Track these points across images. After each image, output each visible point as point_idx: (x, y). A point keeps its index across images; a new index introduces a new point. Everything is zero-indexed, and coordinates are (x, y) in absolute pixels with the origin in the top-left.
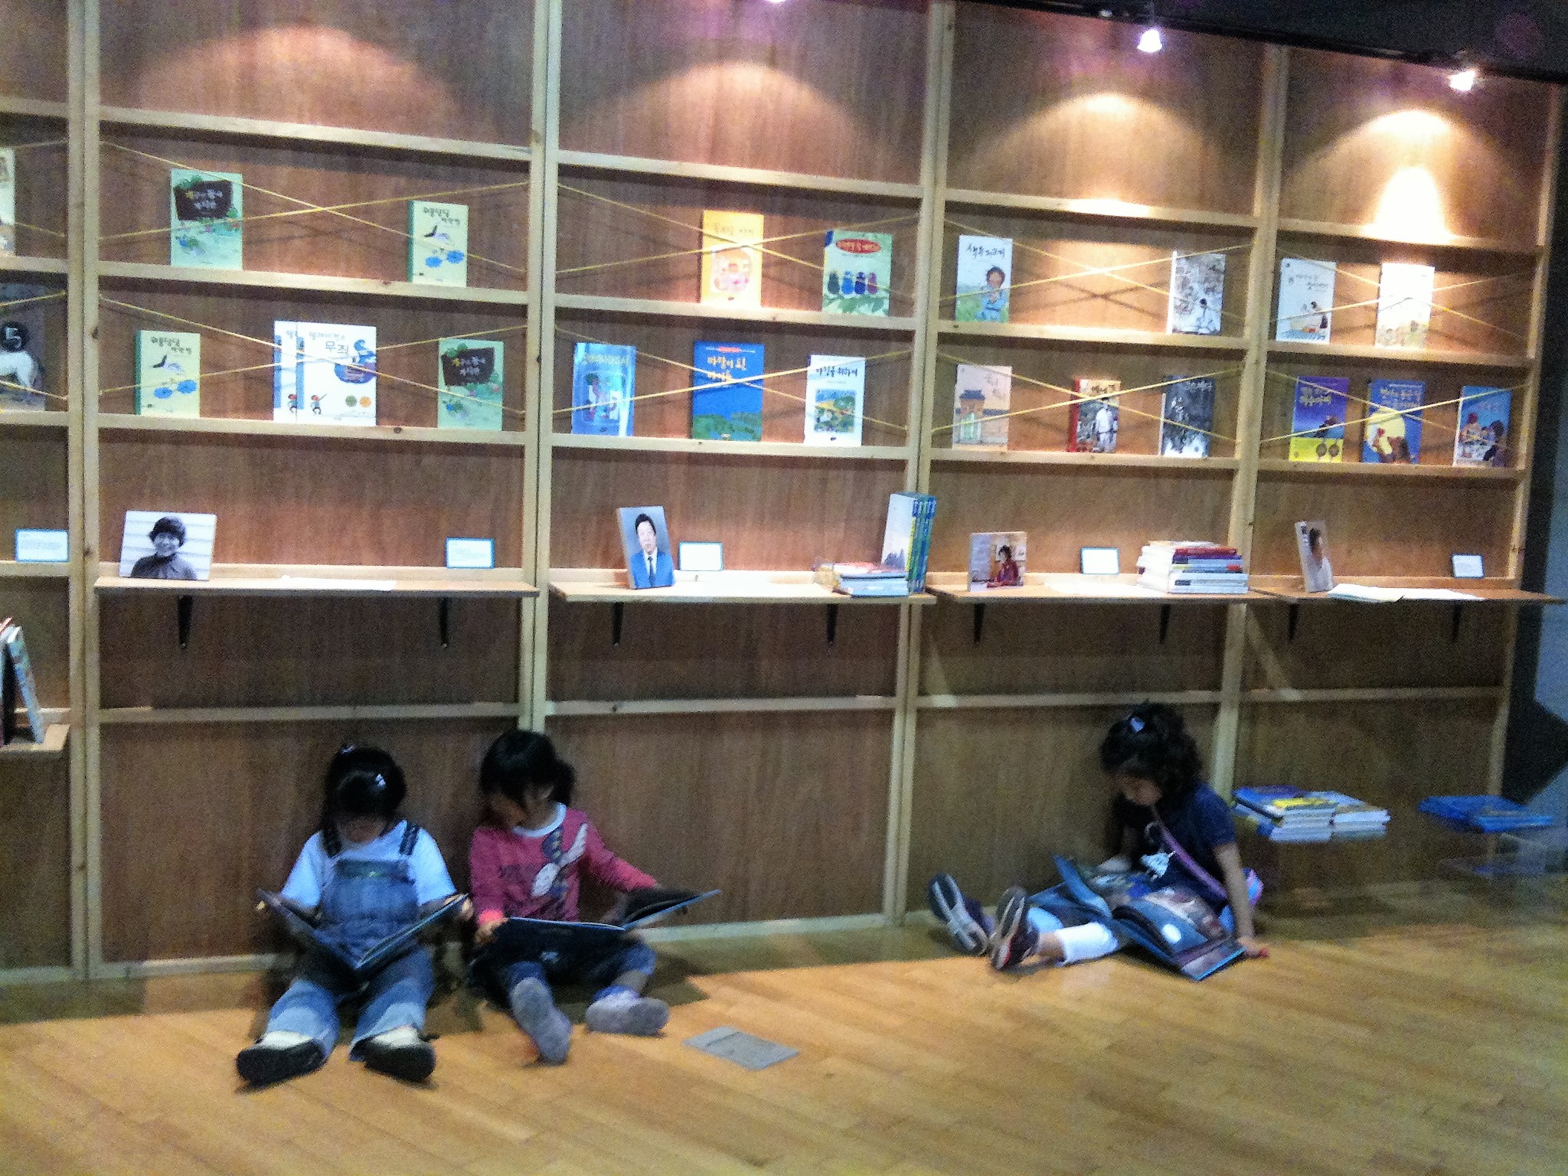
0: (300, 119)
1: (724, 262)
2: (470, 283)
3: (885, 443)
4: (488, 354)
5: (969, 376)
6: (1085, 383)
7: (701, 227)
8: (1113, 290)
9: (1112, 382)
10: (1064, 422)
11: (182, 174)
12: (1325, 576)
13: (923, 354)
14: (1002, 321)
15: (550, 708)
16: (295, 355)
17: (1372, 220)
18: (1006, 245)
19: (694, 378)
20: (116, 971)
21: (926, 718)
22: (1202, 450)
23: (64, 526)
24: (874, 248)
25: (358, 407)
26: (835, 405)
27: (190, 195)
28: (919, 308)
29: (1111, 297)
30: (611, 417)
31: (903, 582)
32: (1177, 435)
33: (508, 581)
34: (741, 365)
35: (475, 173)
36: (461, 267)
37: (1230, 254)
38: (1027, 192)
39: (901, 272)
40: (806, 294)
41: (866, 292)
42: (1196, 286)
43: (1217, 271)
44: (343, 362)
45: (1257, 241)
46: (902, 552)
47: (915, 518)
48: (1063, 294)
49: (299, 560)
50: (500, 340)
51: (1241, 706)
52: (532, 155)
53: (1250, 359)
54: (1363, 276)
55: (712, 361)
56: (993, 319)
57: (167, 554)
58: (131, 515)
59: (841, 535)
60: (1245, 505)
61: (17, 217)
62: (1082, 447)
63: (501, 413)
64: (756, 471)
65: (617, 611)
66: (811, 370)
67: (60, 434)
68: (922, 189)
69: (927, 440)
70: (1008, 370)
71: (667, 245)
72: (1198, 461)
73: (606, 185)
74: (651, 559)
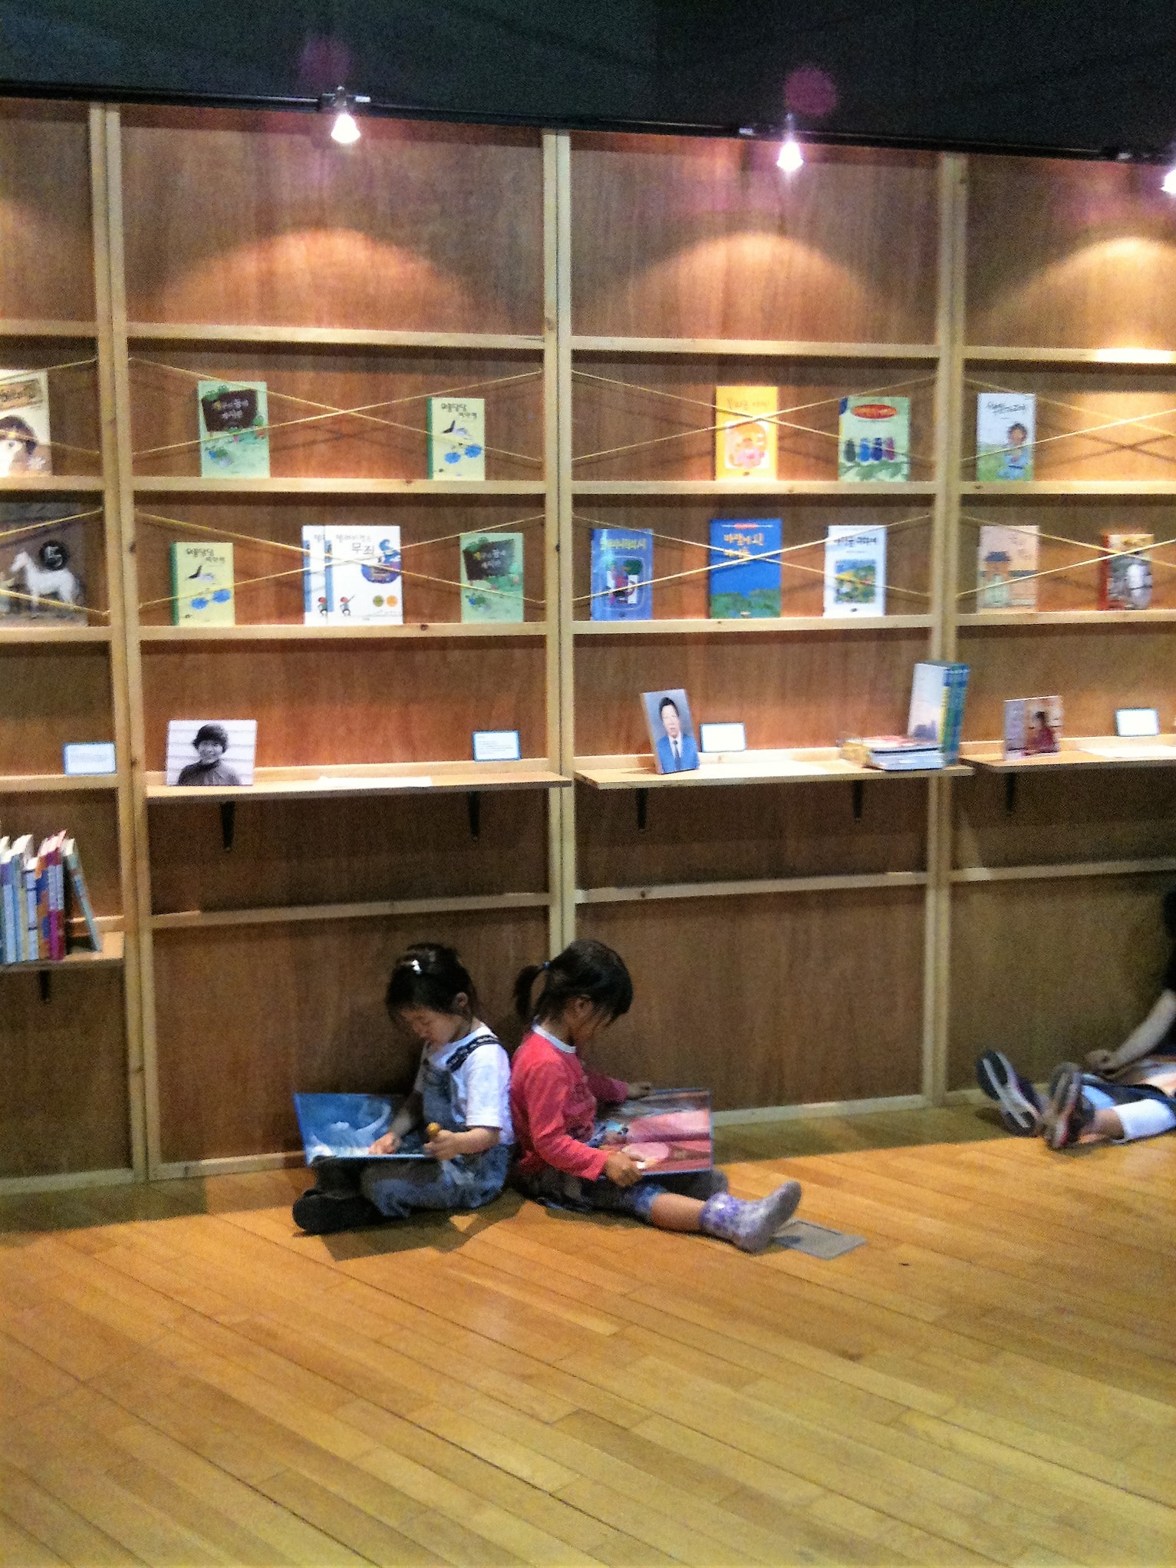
0: (319, 322)
1: (739, 437)
2: (488, 476)
3: (908, 611)
4: (507, 546)
5: (995, 537)
6: (1116, 539)
7: (714, 403)
8: (1142, 438)
9: (1143, 536)
10: (1094, 580)
11: (209, 385)
13: (945, 518)
14: (1025, 479)
15: (580, 896)
16: (323, 557)
18: (1027, 400)
19: (711, 557)
20: (175, 1169)
21: (959, 891)
23: (108, 737)
24: (893, 412)
25: (385, 607)
26: (854, 575)
27: (217, 406)
28: (940, 472)
29: (1140, 448)
30: (629, 602)
31: (938, 753)
33: (534, 772)
34: (759, 540)
35: (490, 364)
36: (479, 461)
38: (1046, 344)
39: (920, 434)
40: (821, 464)
41: (883, 458)
44: (369, 563)
46: (933, 723)
47: (946, 688)
48: (1088, 447)
49: (334, 761)
50: (518, 531)
52: (546, 343)
55: (729, 538)
56: (1016, 478)
57: (211, 761)
58: (174, 725)
59: (864, 707)
61: (52, 438)
62: (1114, 605)
63: (521, 603)
64: (776, 648)
65: (641, 796)
66: (829, 541)
67: (102, 649)
68: (938, 348)
69: (952, 606)
70: (1034, 529)
71: (680, 423)
73: (619, 367)
74: (676, 743)
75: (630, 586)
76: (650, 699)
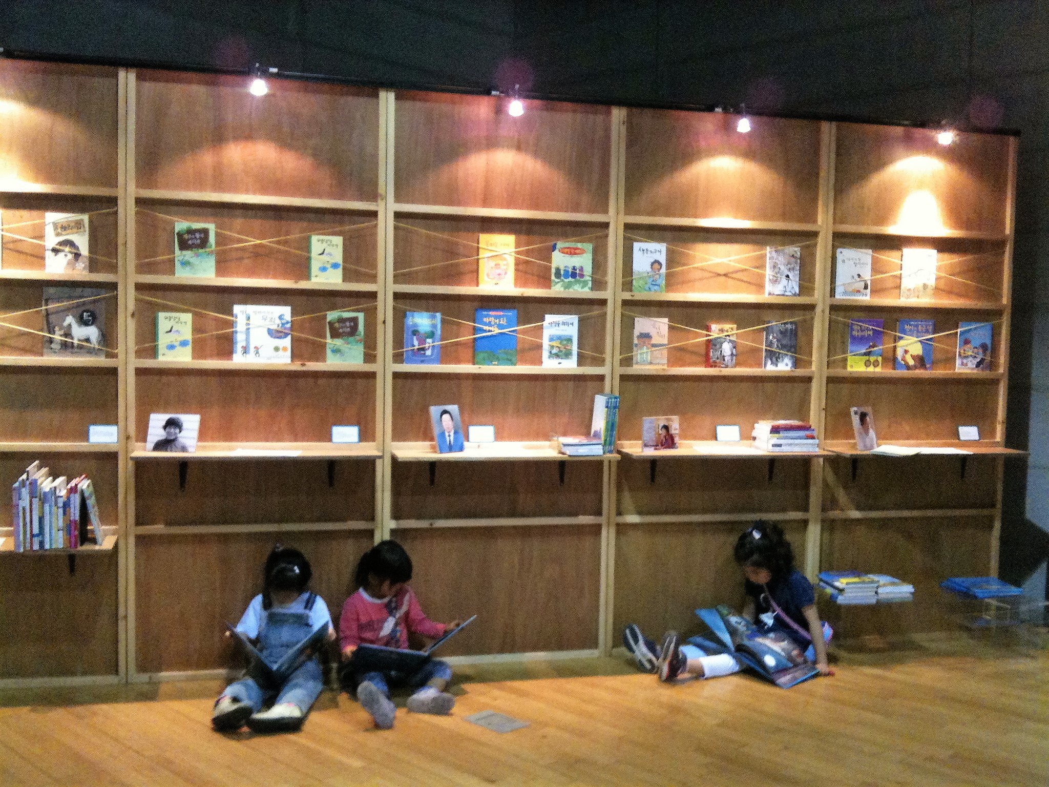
0: (247, 191)
1: (492, 263)
2: (344, 280)
3: (592, 365)
4: (355, 320)
5: (642, 324)
6: (714, 327)
7: (478, 244)
8: (731, 271)
9: (731, 326)
10: (703, 351)
11: (181, 225)
12: (872, 440)
13: (613, 312)
14: (661, 292)
15: (393, 524)
16: (245, 323)
17: (895, 223)
18: (662, 247)
19: (475, 330)
20: (144, 677)
21: (622, 529)
22: (790, 365)
23: (116, 423)
24: (583, 252)
25: (281, 352)
26: (561, 343)
27: (186, 236)
28: (610, 285)
29: (729, 275)
30: (427, 354)
31: (601, 447)
32: (774, 357)
33: (368, 450)
34: (503, 322)
35: (346, 218)
36: (339, 272)
37: (802, 248)
38: (674, 215)
39: (599, 265)
40: (541, 280)
41: (578, 278)
42: (782, 268)
43: (795, 258)
44: (272, 327)
45: (820, 239)
46: (601, 429)
47: (606, 409)
48: (698, 275)
49: (247, 440)
50: (362, 312)
51: (823, 521)
52: (379, 207)
53: (818, 309)
54: (890, 257)
55: (485, 320)
56: (656, 291)
57: (172, 438)
58: (153, 417)
59: (566, 420)
60: (820, 399)
61: (90, 252)
62: (714, 365)
63: (362, 353)
64: (514, 383)
65: (432, 466)
66: (545, 323)
67: (113, 372)
68: (610, 217)
69: (617, 363)
70: (666, 320)
71: (458, 254)
72: (788, 371)
73: (422, 222)
74: (449, 436)
75: (427, 345)
76: (434, 410)
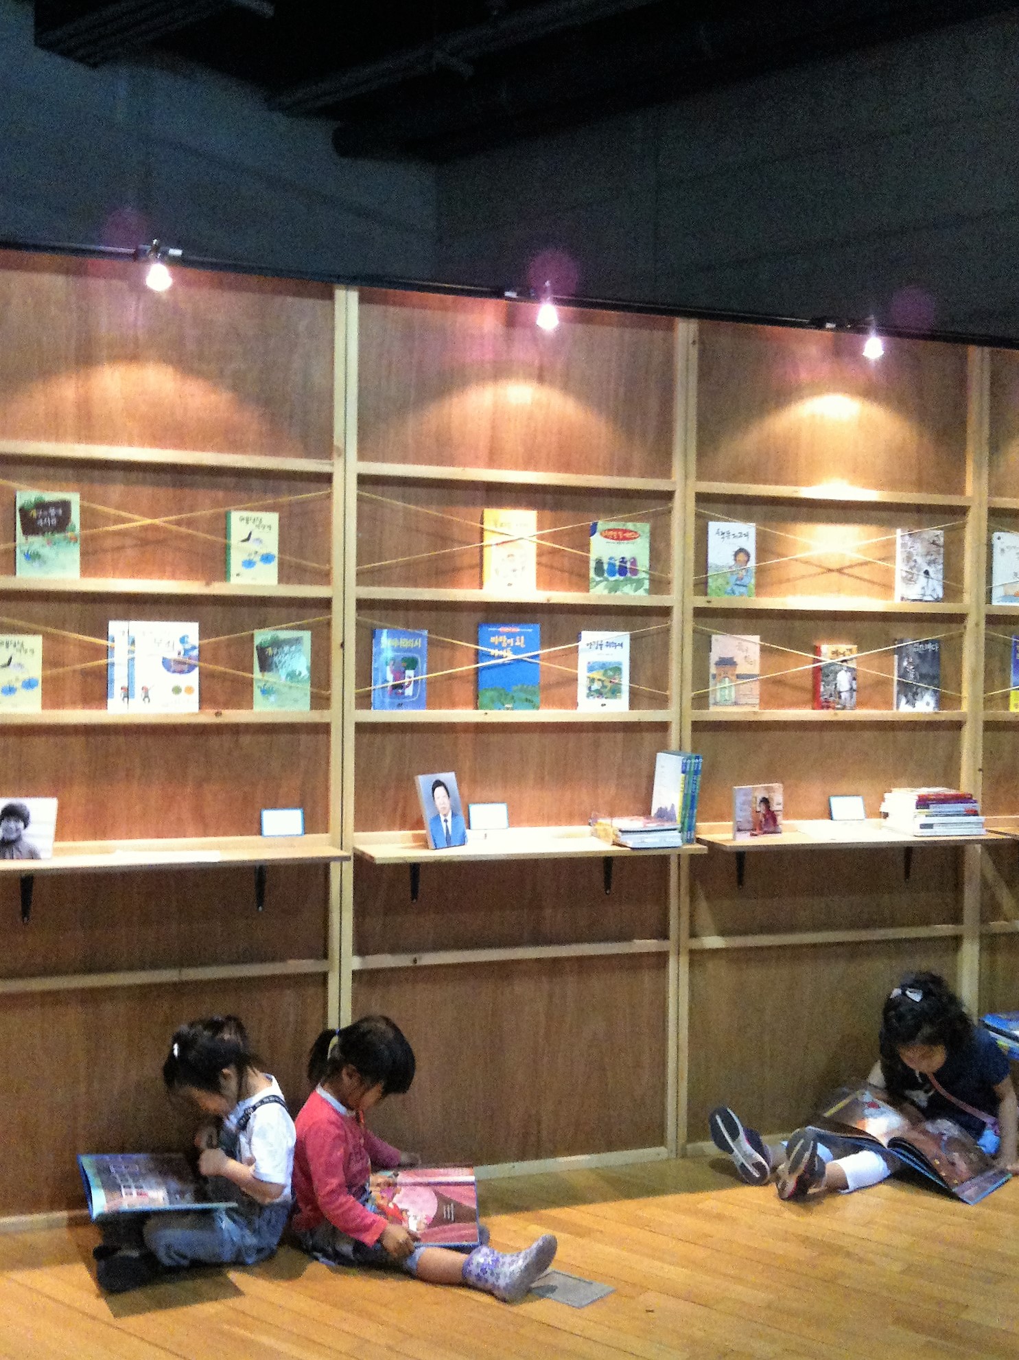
0: (131, 442)
1: (503, 553)
2: (280, 580)
3: (650, 707)
4: (298, 643)
5: (723, 645)
6: (826, 649)
7: (482, 524)
9: (850, 647)
10: (808, 683)
11: (26, 495)
13: (681, 628)
14: (750, 595)
15: (356, 963)
16: (127, 650)
18: (750, 528)
19: (478, 656)
21: (697, 958)
22: (932, 704)
24: (636, 535)
25: (183, 695)
26: (604, 675)
27: (34, 513)
28: (676, 586)
29: (846, 571)
30: (406, 694)
31: (677, 833)
32: (909, 691)
33: (317, 847)
34: (520, 642)
35: (284, 485)
36: (273, 568)
37: (947, 531)
38: (768, 482)
39: (659, 555)
40: (575, 579)
41: (629, 575)
42: (920, 560)
43: (938, 545)
44: (170, 656)
45: (971, 517)
46: (673, 806)
47: (683, 775)
48: (802, 569)
49: (130, 836)
50: (307, 629)
51: (982, 936)
52: (335, 467)
53: (970, 623)
55: (493, 639)
56: (741, 594)
57: (13, 836)
59: (613, 791)
60: (975, 753)
62: (826, 705)
63: (309, 693)
64: (536, 736)
65: (415, 869)
66: (582, 645)
68: (674, 483)
69: (687, 703)
70: (756, 638)
71: (453, 540)
72: (929, 714)
73: (399, 490)
74: (446, 821)
75: (407, 680)
76: (423, 781)
